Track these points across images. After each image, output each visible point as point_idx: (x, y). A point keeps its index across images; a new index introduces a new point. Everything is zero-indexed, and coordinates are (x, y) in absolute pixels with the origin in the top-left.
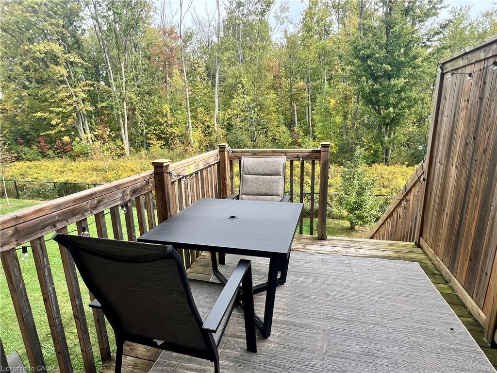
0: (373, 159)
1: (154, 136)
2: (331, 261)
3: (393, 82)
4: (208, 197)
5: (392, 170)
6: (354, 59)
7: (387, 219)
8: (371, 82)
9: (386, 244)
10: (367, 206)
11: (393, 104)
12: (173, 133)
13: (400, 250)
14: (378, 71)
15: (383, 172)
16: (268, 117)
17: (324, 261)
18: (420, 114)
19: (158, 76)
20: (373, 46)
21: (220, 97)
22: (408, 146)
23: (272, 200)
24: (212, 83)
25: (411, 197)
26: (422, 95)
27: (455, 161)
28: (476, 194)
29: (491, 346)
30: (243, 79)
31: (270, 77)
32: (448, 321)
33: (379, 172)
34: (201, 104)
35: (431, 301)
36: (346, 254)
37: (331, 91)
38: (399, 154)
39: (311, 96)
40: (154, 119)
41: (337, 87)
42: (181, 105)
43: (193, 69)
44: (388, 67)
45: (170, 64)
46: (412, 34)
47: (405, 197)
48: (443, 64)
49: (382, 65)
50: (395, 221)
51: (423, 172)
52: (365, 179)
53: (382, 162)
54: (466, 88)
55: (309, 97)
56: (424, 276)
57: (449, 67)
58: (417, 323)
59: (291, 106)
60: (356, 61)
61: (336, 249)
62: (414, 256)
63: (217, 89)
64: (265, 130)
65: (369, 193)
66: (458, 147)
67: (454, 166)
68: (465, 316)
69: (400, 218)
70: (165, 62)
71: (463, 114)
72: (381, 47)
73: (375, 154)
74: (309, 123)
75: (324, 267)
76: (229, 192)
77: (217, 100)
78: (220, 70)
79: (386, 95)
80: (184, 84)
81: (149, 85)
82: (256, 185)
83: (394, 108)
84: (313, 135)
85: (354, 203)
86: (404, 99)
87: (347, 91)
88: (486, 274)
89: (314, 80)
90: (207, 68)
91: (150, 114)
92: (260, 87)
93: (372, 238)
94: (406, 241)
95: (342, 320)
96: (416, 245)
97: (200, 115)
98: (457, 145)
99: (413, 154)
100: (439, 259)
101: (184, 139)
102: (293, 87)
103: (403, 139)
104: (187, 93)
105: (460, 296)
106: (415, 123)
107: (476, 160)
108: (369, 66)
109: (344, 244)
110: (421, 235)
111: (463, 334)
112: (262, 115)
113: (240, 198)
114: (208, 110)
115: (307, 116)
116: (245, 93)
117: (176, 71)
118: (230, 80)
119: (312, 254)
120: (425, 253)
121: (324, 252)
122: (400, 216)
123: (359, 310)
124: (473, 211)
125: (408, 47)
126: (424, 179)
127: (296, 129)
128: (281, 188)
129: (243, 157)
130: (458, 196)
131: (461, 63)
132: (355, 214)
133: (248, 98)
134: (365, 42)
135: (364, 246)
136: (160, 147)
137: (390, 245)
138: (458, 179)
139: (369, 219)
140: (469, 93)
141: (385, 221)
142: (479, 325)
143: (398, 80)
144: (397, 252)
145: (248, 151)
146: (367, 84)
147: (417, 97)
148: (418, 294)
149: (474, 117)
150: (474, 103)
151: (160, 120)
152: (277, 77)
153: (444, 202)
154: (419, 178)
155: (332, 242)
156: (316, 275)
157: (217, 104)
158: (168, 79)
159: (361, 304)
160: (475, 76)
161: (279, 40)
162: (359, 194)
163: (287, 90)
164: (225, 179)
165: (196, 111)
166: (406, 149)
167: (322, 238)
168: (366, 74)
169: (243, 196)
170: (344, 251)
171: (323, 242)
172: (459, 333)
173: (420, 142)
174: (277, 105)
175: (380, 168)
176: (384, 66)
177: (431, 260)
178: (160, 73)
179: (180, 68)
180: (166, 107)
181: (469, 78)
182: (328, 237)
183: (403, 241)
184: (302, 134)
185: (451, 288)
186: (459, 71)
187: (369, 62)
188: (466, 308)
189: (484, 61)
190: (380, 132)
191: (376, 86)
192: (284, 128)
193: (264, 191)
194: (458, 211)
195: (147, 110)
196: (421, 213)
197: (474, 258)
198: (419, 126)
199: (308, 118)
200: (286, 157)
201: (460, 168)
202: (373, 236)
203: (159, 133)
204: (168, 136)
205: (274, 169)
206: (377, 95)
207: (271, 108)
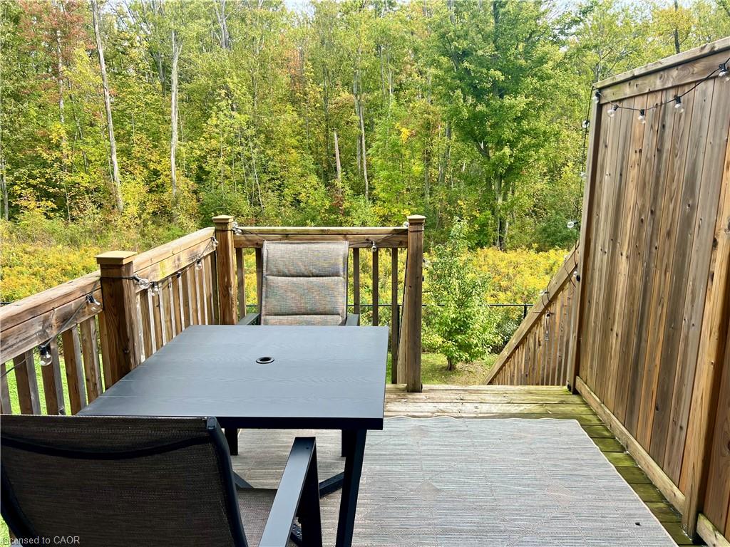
0: (480, 240)
1: (30, 190)
2: (436, 430)
3: (508, 100)
4: (196, 322)
5: (514, 259)
6: (440, 55)
7: (517, 347)
8: (470, 100)
9: (522, 392)
10: (477, 326)
11: (509, 141)
12: (74, 184)
13: (547, 400)
14: (481, 81)
15: (497, 262)
16: (283, 157)
17: (422, 430)
18: (554, 160)
19: (36, 60)
20: (472, 34)
21: (181, 113)
22: (536, 215)
23: (325, 323)
24: (163, 84)
25: (557, 308)
26: (556, 126)
27: (625, 248)
28: (660, 302)
29: (693, 542)
30: (228, 80)
31: (284, 79)
32: (631, 512)
33: (491, 262)
34: (140, 125)
35: (603, 483)
36: (459, 415)
37: (402, 112)
38: (522, 229)
39: (364, 120)
40: (28, 152)
41: (411, 105)
42: (92, 125)
43: (118, 50)
44: (498, 74)
45: (66, 36)
46: (535, 20)
47: (546, 307)
48: (601, 89)
49: (489, 70)
50: (532, 350)
51: (576, 266)
52: (470, 276)
53: (494, 244)
54: (637, 132)
55: (362, 121)
56: (588, 442)
57: (609, 95)
58: (585, 520)
59: (327, 137)
60: (444, 60)
61: (442, 406)
62: (568, 409)
63: (175, 95)
64: (278, 182)
65: (477, 302)
66: (628, 225)
67: (624, 257)
68: (654, 500)
69: (540, 345)
70: (55, 30)
71: (633, 173)
72: (485, 39)
73: (482, 231)
74: (362, 171)
75: (426, 441)
76: (235, 311)
77: (175, 118)
78: (179, 58)
79: (497, 124)
80: (100, 81)
81: (15, 78)
82: (294, 295)
83: (511, 147)
84: (370, 194)
85: (454, 320)
86: (527, 133)
87: (429, 114)
88: (681, 428)
89: (369, 91)
90: (151, 52)
91: (18, 142)
92: (264, 97)
93: (490, 383)
94: (553, 384)
95: (467, 531)
96: (570, 390)
97: (137, 148)
98: (626, 222)
99: (544, 230)
100: (609, 412)
101: (104, 198)
102: (329, 101)
103: (527, 203)
104: (108, 101)
105: (645, 469)
106: (545, 175)
107: (656, 248)
108: (467, 71)
109: (453, 397)
110: (577, 373)
111: (654, 529)
112: (269, 152)
113: (262, 322)
114: (157, 139)
115: (358, 159)
116: (235, 107)
117: (80, 52)
118: (203, 80)
119: (400, 419)
120: (586, 404)
121: (422, 414)
122: (539, 342)
123: (492, 510)
124: (657, 330)
125: (530, 41)
126: (578, 278)
127: (339, 183)
128: (341, 300)
129: (266, 242)
130: (632, 304)
131: (627, 91)
132: (456, 341)
133: (241, 119)
134: (459, 26)
135: (488, 398)
136: (45, 214)
137: (530, 393)
138: (631, 277)
139: (481, 349)
140: (641, 140)
141: (514, 352)
142: (676, 512)
143: (515, 97)
144: (542, 405)
145: (274, 230)
146: (466, 105)
147: (548, 129)
148: (581, 473)
149: (650, 180)
150: (649, 156)
151: (45, 155)
152: (298, 79)
153: (611, 316)
154: (570, 275)
155: (432, 395)
156: (413, 457)
157: (175, 125)
158: (62, 67)
159: (496, 500)
160: (649, 113)
161: (301, 7)
162: (461, 304)
163: (318, 105)
164: (228, 285)
165: (128, 141)
166: (532, 220)
167: (414, 388)
168: (463, 85)
169: (268, 317)
170: (453, 408)
171: (417, 395)
172: (649, 529)
173: (555, 209)
174: (298, 134)
175: (491, 254)
176: (492, 71)
177: (595, 414)
178: (41, 54)
179: (91, 47)
180: (58, 129)
181: (641, 117)
182: (425, 386)
183: (547, 384)
184: (350, 192)
185: (631, 458)
186: (625, 104)
187: (466, 64)
188: (655, 487)
189: (660, 93)
190: (489, 190)
191: (480, 108)
192: (314, 179)
193: (309, 307)
194: (634, 330)
195: (11, 131)
196: (576, 334)
197: (662, 405)
198: (552, 180)
199: (361, 162)
200: (347, 243)
201: (634, 260)
202: (493, 379)
203: (41, 183)
204: (63, 190)
205: (326, 265)
206: (482, 124)
207: (288, 140)
